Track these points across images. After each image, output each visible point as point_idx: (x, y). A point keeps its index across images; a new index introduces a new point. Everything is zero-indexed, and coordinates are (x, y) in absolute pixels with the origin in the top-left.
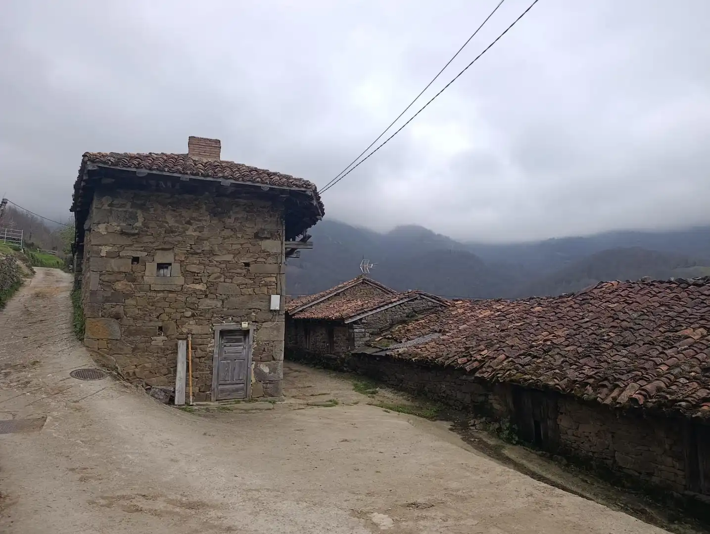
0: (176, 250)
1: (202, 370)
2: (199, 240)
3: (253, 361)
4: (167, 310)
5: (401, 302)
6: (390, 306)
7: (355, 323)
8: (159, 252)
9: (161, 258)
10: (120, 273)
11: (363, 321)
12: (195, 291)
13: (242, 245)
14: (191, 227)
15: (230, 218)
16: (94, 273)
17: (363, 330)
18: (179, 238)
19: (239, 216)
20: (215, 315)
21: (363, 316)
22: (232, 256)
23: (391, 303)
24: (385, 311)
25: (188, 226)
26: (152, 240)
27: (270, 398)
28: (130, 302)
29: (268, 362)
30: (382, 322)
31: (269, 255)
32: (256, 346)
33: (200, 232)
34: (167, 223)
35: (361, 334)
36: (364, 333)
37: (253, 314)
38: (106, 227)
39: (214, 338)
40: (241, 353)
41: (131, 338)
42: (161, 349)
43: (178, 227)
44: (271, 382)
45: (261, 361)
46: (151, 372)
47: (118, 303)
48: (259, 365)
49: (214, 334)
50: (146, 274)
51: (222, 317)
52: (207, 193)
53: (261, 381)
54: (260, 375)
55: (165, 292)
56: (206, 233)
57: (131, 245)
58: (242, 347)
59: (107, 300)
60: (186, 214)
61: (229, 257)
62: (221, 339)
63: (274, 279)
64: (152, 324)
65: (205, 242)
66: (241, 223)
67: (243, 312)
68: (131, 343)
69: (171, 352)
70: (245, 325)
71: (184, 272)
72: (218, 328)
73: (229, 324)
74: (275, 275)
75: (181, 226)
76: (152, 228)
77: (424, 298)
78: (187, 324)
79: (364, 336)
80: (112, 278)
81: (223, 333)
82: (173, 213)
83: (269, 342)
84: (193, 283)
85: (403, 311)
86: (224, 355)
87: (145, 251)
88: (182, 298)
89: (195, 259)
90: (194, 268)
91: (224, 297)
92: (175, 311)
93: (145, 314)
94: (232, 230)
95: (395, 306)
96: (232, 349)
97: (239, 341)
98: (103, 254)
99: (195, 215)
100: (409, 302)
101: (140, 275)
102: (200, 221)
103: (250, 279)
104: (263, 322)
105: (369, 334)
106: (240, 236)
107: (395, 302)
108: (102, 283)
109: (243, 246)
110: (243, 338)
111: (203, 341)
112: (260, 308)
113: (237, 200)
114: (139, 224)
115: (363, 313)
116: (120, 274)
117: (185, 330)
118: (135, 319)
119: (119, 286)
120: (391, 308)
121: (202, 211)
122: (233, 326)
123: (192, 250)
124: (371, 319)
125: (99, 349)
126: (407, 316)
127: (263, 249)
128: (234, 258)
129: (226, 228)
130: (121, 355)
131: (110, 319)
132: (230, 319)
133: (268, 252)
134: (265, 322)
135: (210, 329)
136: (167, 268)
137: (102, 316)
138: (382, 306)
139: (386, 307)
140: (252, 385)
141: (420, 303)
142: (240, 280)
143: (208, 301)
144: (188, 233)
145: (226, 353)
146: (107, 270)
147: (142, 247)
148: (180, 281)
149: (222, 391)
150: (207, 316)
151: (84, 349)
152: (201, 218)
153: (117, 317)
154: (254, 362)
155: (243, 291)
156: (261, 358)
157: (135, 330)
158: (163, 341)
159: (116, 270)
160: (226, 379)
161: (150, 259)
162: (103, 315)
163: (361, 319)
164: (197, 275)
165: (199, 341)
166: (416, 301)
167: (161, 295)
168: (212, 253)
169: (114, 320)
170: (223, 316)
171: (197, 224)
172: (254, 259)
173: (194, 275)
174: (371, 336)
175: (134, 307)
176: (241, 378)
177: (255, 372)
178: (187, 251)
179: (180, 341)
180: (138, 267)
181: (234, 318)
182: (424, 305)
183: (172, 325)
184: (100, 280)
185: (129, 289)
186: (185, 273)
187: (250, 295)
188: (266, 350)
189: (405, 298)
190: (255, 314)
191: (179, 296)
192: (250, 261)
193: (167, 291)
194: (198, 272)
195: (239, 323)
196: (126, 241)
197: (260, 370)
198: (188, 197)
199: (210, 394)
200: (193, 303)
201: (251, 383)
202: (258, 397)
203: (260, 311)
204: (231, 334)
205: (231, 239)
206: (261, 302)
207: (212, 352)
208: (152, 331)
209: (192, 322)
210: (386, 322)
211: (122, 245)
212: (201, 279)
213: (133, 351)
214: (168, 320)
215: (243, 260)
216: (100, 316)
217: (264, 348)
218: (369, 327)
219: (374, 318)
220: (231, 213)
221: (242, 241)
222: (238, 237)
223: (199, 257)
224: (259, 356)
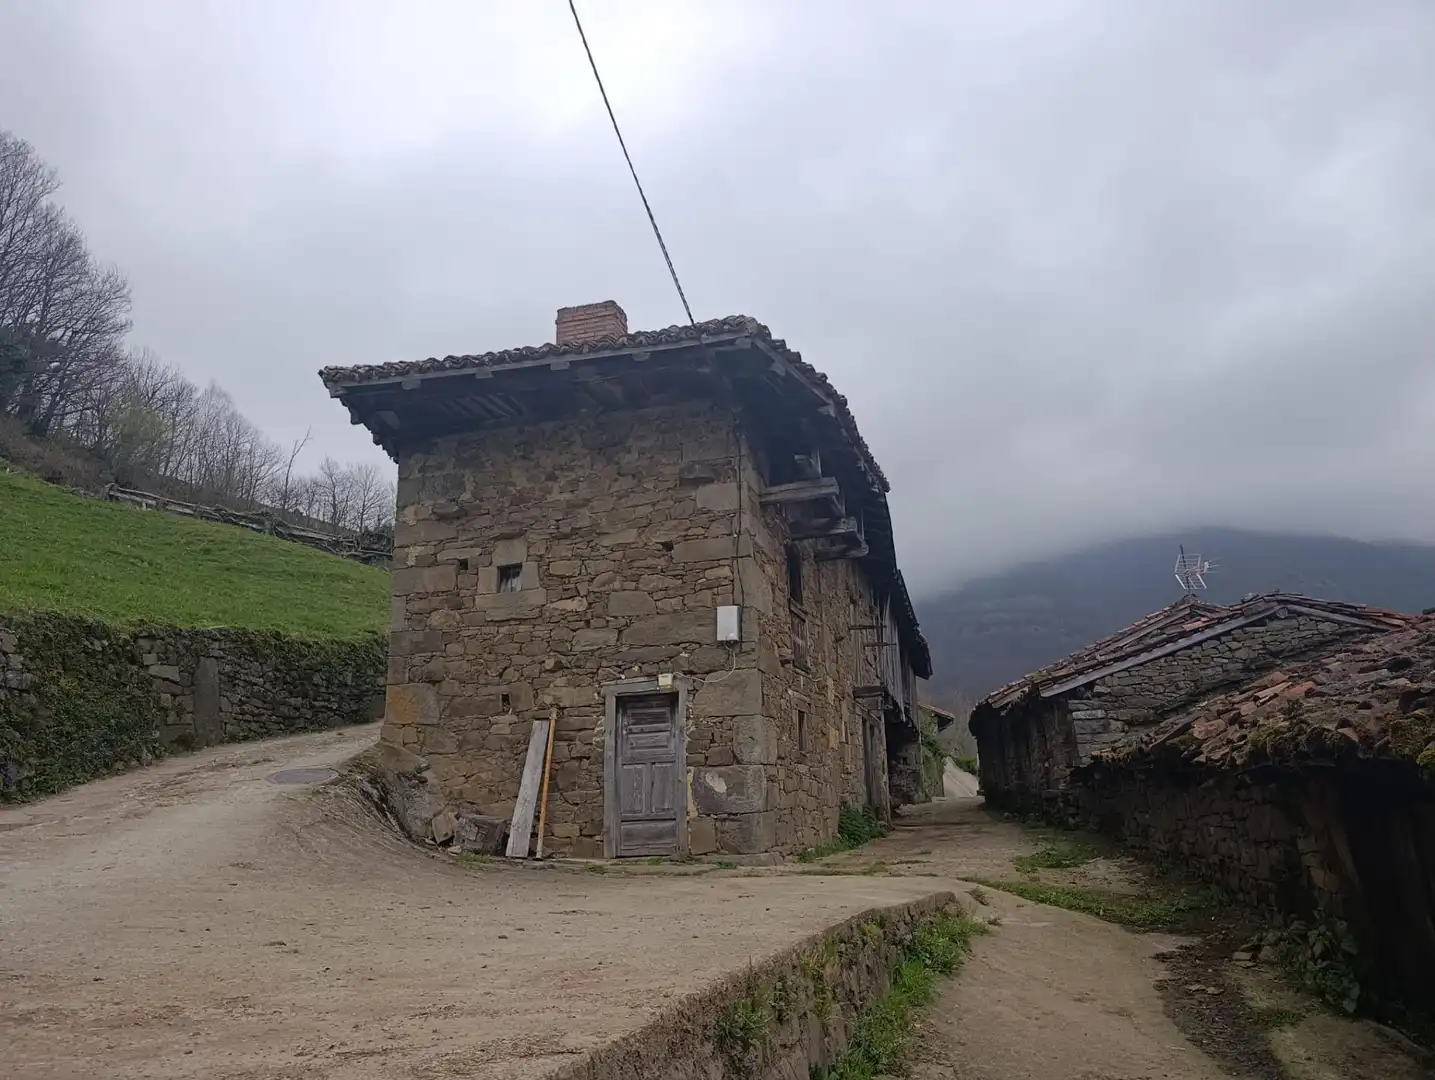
0: (532, 536)
1: (584, 787)
2: (571, 508)
3: (689, 765)
4: (517, 659)
5: (1219, 629)
6: (1183, 643)
7: (1073, 693)
8: (500, 544)
9: (503, 555)
10: (436, 593)
11: (1097, 689)
12: (564, 615)
13: (654, 505)
14: (556, 486)
15: (630, 452)
16: (399, 599)
17: (1100, 713)
18: (535, 512)
19: (647, 444)
20: (604, 663)
21: (1094, 676)
22: (635, 531)
23: (1184, 635)
24: (1171, 658)
25: (550, 484)
26: (488, 524)
27: (730, 857)
28: (454, 648)
29: (723, 769)
30: (1161, 689)
31: (713, 518)
32: (693, 729)
33: (572, 492)
34: (514, 485)
35: (1095, 725)
36: (1102, 722)
37: (683, 654)
38: (417, 512)
39: (604, 714)
40: (665, 747)
41: (456, 721)
42: (507, 741)
43: (533, 489)
44: (733, 816)
45: (707, 764)
46: (490, 791)
47: (434, 653)
48: (702, 774)
49: (603, 703)
50: (479, 592)
51: (619, 667)
52: (584, 410)
53: (709, 815)
54: (709, 803)
55: (512, 622)
56: (583, 492)
57: (455, 539)
59: (417, 648)
60: (547, 460)
61: (630, 536)
62: (620, 716)
63: (726, 571)
64: (491, 689)
65: (582, 510)
66: (651, 458)
67: (664, 651)
68: (456, 729)
70: (665, 681)
71: (544, 579)
72: (611, 690)
73: (635, 680)
74: (729, 562)
75: (537, 486)
76: (488, 499)
77: (1300, 614)
78: (552, 685)
79: (1106, 728)
80: (426, 605)
81: (624, 702)
82: (523, 462)
83: (720, 719)
84: (561, 598)
85: (1228, 654)
86: (629, 753)
87: (477, 545)
88: (542, 632)
89: (563, 549)
90: (562, 568)
91: (622, 621)
92: (529, 660)
93: (479, 671)
94: (633, 476)
95: (1200, 643)
96: (644, 738)
97: (660, 718)
98: (411, 562)
99: (563, 459)
100: (1247, 629)
101: (468, 593)
102: (571, 469)
103: (674, 576)
104: (707, 673)
105: (1119, 724)
106: (650, 486)
107: (1196, 631)
108: (409, 616)
109: (658, 507)
110: (668, 713)
111: (582, 722)
112: (699, 640)
113: (642, 411)
114: (466, 496)
115: (1093, 667)
116: (438, 596)
117: (548, 700)
118: (462, 682)
119: (436, 619)
120: (1189, 647)
121: (576, 449)
122: (641, 686)
123: (559, 532)
124: (1124, 681)
125: (404, 744)
126: (1246, 669)
127: (699, 506)
128: (640, 535)
129: (621, 475)
130: (440, 756)
131: (423, 685)
132: (636, 668)
133: (711, 511)
134: (710, 672)
135: (596, 695)
136: (517, 574)
137: (410, 680)
138: (1157, 645)
139: (1170, 647)
140: (688, 822)
142: (657, 582)
143: (590, 634)
144: (550, 498)
145: (632, 748)
146: (416, 590)
148: (537, 597)
149: (629, 835)
150: (589, 665)
152: (573, 464)
153: (433, 681)
154: (692, 768)
155: (659, 603)
156: (707, 758)
157: (462, 704)
158: (511, 724)
159: (431, 589)
160: (637, 808)
161: (485, 560)
162: (412, 677)
163: (1090, 685)
164: (569, 582)
165: (575, 721)
166: (1275, 625)
167: (504, 630)
168: (596, 532)
169: (428, 686)
170: (620, 663)
171: (566, 476)
172: (682, 531)
173: (565, 583)
175: (459, 658)
176: (666, 807)
177: (695, 791)
178: (551, 534)
179: (536, 724)
180: (466, 578)
181: (645, 667)
182: (1304, 634)
183: (524, 690)
184: (407, 611)
185: (453, 623)
186: (547, 578)
187: (675, 611)
188: (717, 738)
189: (1234, 617)
190: (687, 655)
191: (537, 628)
192: (672, 537)
193: (515, 619)
194: (571, 574)
195: (653, 676)
196: (446, 531)
197: (705, 787)
198: (548, 426)
199: (602, 841)
200: (562, 641)
201: (688, 818)
202: (706, 854)
203: (698, 646)
204: (641, 704)
205: (632, 495)
206: (700, 625)
207: (602, 745)
208: (491, 704)
209: (560, 681)
210: (1173, 688)
211: (442, 541)
212: (576, 588)
213: (460, 747)
214: (519, 680)
215: (659, 537)
216: (407, 679)
217: (713, 735)
218: (1117, 704)
219: (1133, 678)
220: (630, 442)
221: (653, 496)
222: (646, 490)
223: (571, 544)
224: (701, 753)
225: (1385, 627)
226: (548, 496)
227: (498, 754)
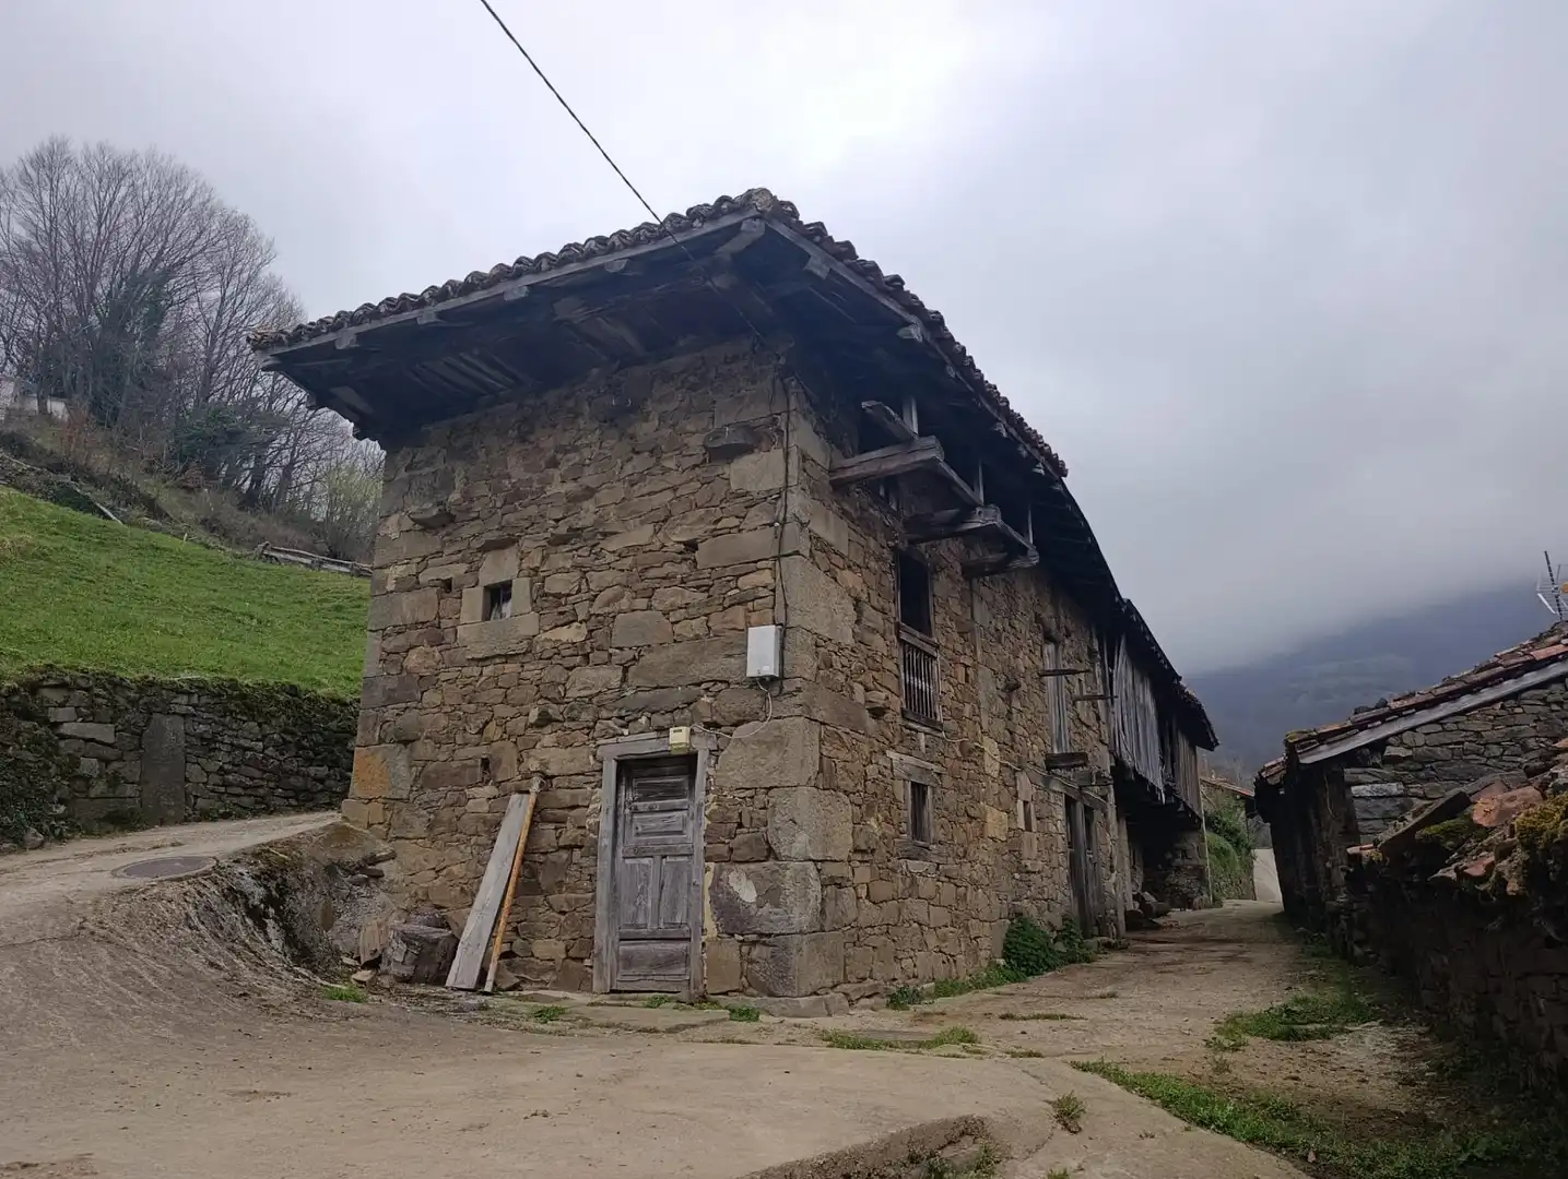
0: (526, 544)
1: (573, 889)
2: (573, 502)
3: (708, 859)
4: (501, 711)
6: (1531, 678)
7: (1351, 758)
8: (489, 556)
9: (490, 573)
10: (417, 624)
11: (1390, 751)
12: (557, 647)
13: (675, 489)
14: (556, 473)
15: (648, 420)
16: (375, 634)
17: (1395, 788)
18: (533, 510)
19: (670, 406)
20: (604, 714)
21: (1385, 731)
22: (649, 528)
23: (1534, 665)
24: (1512, 702)
25: (551, 471)
26: (477, 531)
28: (432, 697)
29: (752, 866)
30: (1496, 750)
31: (750, 502)
32: (714, 806)
33: (575, 480)
34: (509, 477)
35: (1388, 805)
36: (1399, 801)
37: (705, 699)
38: (398, 522)
39: (601, 785)
40: (680, 833)
41: (429, 795)
42: (484, 821)
43: (530, 480)
44: (763, 938)
45: (730, 859)
46: (463, 890)
47: (409, 704)
48: (725, 874)
49: (600, 770)
50: (462, 621)
51: (622, 718)
52: (595, 371)
53: (732, 935)
54: (731, 915)
55: (498, 661)
56: (589, 479)
57: (439, 553)
59: (390, 698)
60: (549, 441)
61: (642, 534)
62: (623, 788)
63: (766, 577)
64: (470, 751)
65: (585, 504)
66: (674, 425)
67: (678, 696)
68: (427, 805)
70: (679, 737)
71: (537, 599)
72: (611, 751)
73: (643, 736)
74: (769, 564)
75: (535, 476)
76: (479, 498)
78: (539, 745)
79: (1405, 810)
80: (403, 641)
81: (629, 769)
82: (521, 447)
83: (751, 793)
84: (556, 625)
86: (632, 841)
87: (461, 560)
88: (532, 672)
89: (560, 557)
90: (559, 584)
91: (628, 654)
92: (515, 710)
93: (457, 727)
94: (651, 452)
96: (652, 819)
97: (674, 792)
98: (391, 586)
99: (567, 438)
101: (450, 623)
102: (576, 449)
103: (697, 587)
104: (736, 725)
106: (671, 464)
108: (385, 657)
109: (680, 493)
110: (685, 784)
111: (574, 797)
112: (725, 677)
113: (665, 363)
114: (455, 496)
115: (1383, 718)
116: (418, 628)
117: (533, 766)
118: (437, 742)
119: (414, 660)
121: (583, 422)
122: (645, 744)
123: (557, 535)
124: (1434, 739)
125: (369, 825)
127: (734, 487)
128: (656, 533)
129: (636, 453)
130: (407, 842)
131: (394, 746)
132: (643, 720)
133: (748, 493)
134: (739, 723)
135: (591, 758)
136: (508, 597)
137: (381, 741)
139: (1510, 686)
140: (704, 944)
142: (671, 595)
143: (588, 674)
144: (550, 490)
145: (638, 834)
146: (395, 623)
148: (528, 624)
149: (628, 961)
150: (584, 716)
152: (578, 443)
153: (406, 740)
154: (712, 865)
155: (677, 628)
156: (731, 850)
157: (435, 771)
158: (488, 799)
159: (410, 620)
160: (641, 921)
161: (471, 578)
162: (382, 736)
163: (1379, 745)
164: (566, 602)
165: (565, 796)
167: (488, 670)
168: (601, 532)
169: (399, 747)
170: (623, 713)
171: (570, 460)
172: (709, 523)
173: (561, 604)
175: (436, 710)
176: (678, 920)
177: (715, 901)
178: (548, 539)
179: (514, 798)
180: (449, 603)
181: (654, 718)
183: (507, 753)
184: (382, 650)
185: (431, 663)
186: (543, 599)
187: (697, 637)
188: (746, 821)
190: (709, 700)
191: (526, 666)
192: (698, 532)
193: (499, 656)
194: (567, 591)
195: (662, 730)
196: (431, 543)
197: (729, 893)
198: (551, 397)
199: (591, 967)
200: (554, 684)
201: (704, 938)
202: (726, 994)
203: (723, 686)
204: (650, 771)
205: (648, 478)
206: (726, 656)
207: (596, 829)
208: (469, 771)
209: (548, 740)
210: (1517, 749)
211: (425, 557)
212: (574, 610)
213: (430, 828)
214: (502, 739)
215: (681, 535)
216: (377, 739)
217: (740, 815)
218: (1422, 774)
219: (1448, 735)
220: (649, 405)
221: (675, 478)
222: (666, 470)
223: (571, 551)
224: (724, 843)
226: (548, 488)
227: (474, 839)
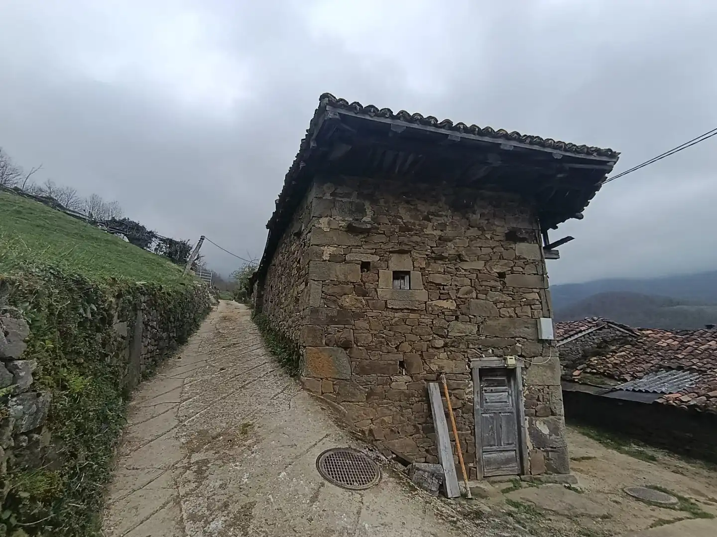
0: (415, 254)
1: (461, 430)
2: (442, 240)
3: (526, 415)
4: (409, 337)
8: (395, 255)
9: (397, 264)
10: (346, 283)
12: (442, 310)
13: (492, 248)
14: (430, 224)
15: (475, 214)
16: (316, 282)
18: (417, 238)
19: (486, 211)
20: (471, 346)
22: (483, 262)
24: (576, 341)
25: (426, 222)
27: (555, 476)
28: (361, 324)
29: (545, 418)
30: (574, 353)
31: (526, 263)
32: (527, 392)
33: (441, 230)
34: (401, 218)
37: (518, 344)
38: (328, 222)
39: (472, 380)
40: (506, 402)
41: (364, 378)
42: (405, 394)
43: (414, 223)
44: (554, 449)
45: (537, 415)
46: (392, 430)
47: (346, 326)
48: (534, 422)
49: (471, 373)
50: (380, 286)
51: (481, 349)
52: (445, 182)
53: (539, 448)
54: (538, 438)
55: (406, 311)
57: (359, 246)
58: (507, 393)
59: (331, 320)
60: (424, 208)
61: (480, 265)
62: (481, 381)
63: (537, 296)
64: (391, 356)
65: (449, 244)
66: (488, 220)
67: (505, 342)
68: (365, 384)
69: (417, 399)
70: (511, 361)
71: (426, 284)
72: (477, 364)
73: (490, 358)
74: (538, 291)
75: (417, 222)
76: (383, 224)
78: (436, 357)
80: (337, 290)
81: (485, 372)
82: (406, 206)
83: (541, 387)
84: (440, 299)
86: (485, 406)
87: (375, 253)
88: (427, 320)
89: (439, 266)
90: (438, 279)
91: (479, 319)
92: (419, 338)
93: (381, 342)
94: (478, 228)
95: (584, 336)
96: (493, 396)
97: (501, 383)
98: (326, 257)
99: (432, 209)
101: (372, 286)
102: (441, 216)
103: (508, 294)
104: (531, 357)
106: (489, 236)
107: (584, 331)
108: (326, 297)
109: (494, 250)
110: (506, 381)
111: (459, 384)
112: (527, 336)
113: (480, 191)
114: (367, 219)
116: (348, 284)
117: (434, 368)
118: (368, 348)
119: (348, 301)
120: (581, 337)
121: (441, 204)
122: (493, 362)
123: (433, 254)
125: (322, 393)
127: (518, 254)
128: (485, 265)
129: (472, 227)
130: (352, 403)
131: (335, 348)
132: (490, 351)
133: (524, 258)
134: (534, 357)
135: (467, 366)
136: (404, 277)
137: (327, 345)
138: (572, 335)
139: (576, 336)
140: (529, 453)
141: (608, 332)
142: (497, 296)
143: (460, 325)
144: (427, 231)
145: (487, 402)
146: (332, 279)
147: (373, 249)
148: (422, 295)
149: (489, 462)
150: (461, 346)
151: (306, 393)
152: (440, 213)
153: (346, 346)
154: (527, 418)
155: (501, 311)
156: (536, 411)
157: (369, 365)
158: (406, 383)
159: (342, 278)
160: (492, 443)
161: (384, 265)
162: (327, 342)
164: (444, 289)
165: (454, 384)
166: (604, 330)
167: (400, 314)
168: (460, 258)
169: (340, 350)
170: (481, 347)
171: (438, 220)
172: (509, 267)
173: (440, 288)
174: (565, 369)
175: (366, 331)
176: (510, 442)
177: (531, 433)
178: (427, 255)
179: (431, 384)
180: (370, 275)
181: (495, 350)
182: (612, 335)
183: (417, 360)
184: (323, 292)
185: (359, 305)
186: (429, 285)
187: (511, 317)
188: (541, 399)
189: (594, 326)
190: (520, 345)
191: (423, 316)
192: (504, 270)
193: (408, 309)
194: (445, 283)
195: (503, 357)
196: (353, 240)
197: (536, 430)
198: (422, 186)
199: (476, 468)
200: (441, 328)
201: (528, 451)
202: (539, 474)
203: (525, 340)
205: (479, 240)
206: (525, 327)
207: (472, 400)
208: (391, 367)
209: (443, 355)
210: (578, 353)
211: (349, 246)
212: (448, 293)
213: (367, 398)
214: (411, 351)
215: (497, 269)
216: (324, 343)
217: (538, 396)
220: (475, 207)
221: (492, 243)
222: (487, 238)
223: (443, 264)
224: (533, 408)
225: (636, 336)
226: (425, 230)
227: (397, 403)
